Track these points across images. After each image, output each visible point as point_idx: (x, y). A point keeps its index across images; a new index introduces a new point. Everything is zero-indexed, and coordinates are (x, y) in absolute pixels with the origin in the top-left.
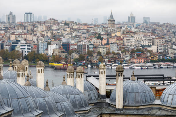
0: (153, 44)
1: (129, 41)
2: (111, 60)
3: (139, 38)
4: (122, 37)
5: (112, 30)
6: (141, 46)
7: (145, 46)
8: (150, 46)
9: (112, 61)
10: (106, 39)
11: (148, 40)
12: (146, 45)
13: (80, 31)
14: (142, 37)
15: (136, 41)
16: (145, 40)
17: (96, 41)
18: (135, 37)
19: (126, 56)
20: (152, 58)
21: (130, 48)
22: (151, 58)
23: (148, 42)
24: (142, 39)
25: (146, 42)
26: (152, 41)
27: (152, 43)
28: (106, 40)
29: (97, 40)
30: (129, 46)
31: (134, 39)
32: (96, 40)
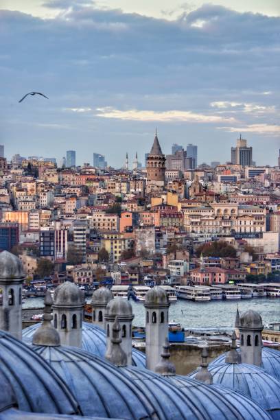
0: (268, 229)
1: (199, 220)
2: (130, 276)
3: (226, 211)
4: (179, 209)
5: (155, 188)
6: (233, 234)
7: (245, 233)
8: (258, 235)
9: (134, 277)
10: (131, 214)
11: (253, 216)
12: (248, 230)
13: (65, 191)
14: (236, 208)
15: (219, 219)
16: (244, 216)
17: (102, 221)
18: (216, 209)
19: (177, 264)
20: (252, 269)
21: (200, 240)
22: (249, 270)
23: (255, 223)
24: (236, 213)
25: (248, 223)
26: (264, 220)
27: (265, 224)
28: (131, 218)
29: (107, 218)
30: (196, 235)
31: (211, 214)
32: (103, 217)
